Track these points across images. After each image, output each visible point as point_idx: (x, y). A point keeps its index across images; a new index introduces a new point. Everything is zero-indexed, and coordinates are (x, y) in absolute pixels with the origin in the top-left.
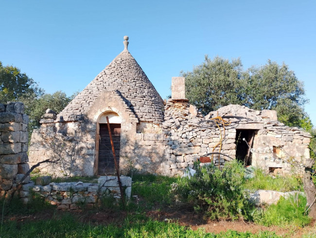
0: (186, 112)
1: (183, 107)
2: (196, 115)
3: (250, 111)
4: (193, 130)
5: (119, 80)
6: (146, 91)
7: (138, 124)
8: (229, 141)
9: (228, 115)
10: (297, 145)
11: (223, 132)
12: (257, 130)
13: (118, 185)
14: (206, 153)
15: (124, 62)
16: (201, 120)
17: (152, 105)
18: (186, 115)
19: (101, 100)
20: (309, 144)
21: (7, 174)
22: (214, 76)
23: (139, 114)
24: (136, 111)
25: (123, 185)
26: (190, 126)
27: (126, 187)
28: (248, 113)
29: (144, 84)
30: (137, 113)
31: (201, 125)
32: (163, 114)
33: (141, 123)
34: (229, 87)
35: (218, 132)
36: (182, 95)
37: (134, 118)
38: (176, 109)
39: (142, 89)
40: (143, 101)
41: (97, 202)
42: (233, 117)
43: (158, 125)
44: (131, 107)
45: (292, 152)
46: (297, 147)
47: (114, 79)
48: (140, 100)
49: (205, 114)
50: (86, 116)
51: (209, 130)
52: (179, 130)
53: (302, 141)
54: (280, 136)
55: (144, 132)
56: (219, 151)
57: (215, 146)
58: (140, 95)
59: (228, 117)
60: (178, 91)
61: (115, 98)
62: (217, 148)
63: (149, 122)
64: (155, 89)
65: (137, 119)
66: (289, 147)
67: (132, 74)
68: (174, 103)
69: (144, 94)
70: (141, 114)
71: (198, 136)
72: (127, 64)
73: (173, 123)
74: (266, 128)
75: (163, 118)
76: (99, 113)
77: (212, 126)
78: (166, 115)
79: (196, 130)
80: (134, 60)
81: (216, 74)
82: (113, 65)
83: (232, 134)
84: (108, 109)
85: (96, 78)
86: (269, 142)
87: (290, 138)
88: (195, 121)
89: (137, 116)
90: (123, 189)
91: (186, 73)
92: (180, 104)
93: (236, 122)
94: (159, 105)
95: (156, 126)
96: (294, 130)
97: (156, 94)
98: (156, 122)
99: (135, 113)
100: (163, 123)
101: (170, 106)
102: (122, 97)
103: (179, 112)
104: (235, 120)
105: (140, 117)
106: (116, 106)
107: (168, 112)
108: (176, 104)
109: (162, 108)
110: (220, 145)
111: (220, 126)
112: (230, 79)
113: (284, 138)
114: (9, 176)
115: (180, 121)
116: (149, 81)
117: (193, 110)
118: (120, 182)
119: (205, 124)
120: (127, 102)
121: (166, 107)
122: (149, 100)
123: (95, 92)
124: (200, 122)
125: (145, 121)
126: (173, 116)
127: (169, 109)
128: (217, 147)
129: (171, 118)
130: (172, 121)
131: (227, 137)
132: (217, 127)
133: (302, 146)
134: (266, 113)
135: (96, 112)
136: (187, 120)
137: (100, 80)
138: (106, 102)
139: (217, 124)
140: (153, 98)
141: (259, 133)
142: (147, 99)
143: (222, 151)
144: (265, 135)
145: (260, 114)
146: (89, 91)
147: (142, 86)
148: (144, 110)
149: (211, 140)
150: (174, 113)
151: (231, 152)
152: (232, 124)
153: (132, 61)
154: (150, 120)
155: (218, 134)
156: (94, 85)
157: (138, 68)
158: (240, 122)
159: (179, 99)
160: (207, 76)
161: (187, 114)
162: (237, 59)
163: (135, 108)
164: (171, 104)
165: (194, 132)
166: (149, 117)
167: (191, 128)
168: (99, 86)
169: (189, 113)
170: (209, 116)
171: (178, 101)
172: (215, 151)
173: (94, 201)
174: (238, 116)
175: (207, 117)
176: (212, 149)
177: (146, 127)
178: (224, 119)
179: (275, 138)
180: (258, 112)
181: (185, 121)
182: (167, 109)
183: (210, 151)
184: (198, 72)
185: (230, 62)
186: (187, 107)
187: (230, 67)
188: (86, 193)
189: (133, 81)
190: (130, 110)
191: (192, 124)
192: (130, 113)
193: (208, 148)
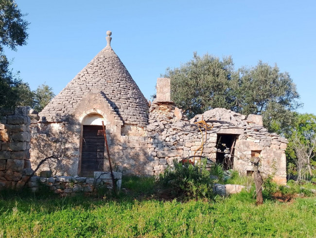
0: (171, 115)
1: (168, 109)
2: (181, 118)
3: (235, 116)
4: (176, 133)
5: (103, 81)
6: (130, 92)
7: (122, 126)
8: (210, 145)
9: (213, 119)
10: (274, 150)
11: (205, 137)
12: (238, 135)
13: (111, 178)
14: (188, 156)
15: (107, 60)
16: (186, 123)
17: (136, 107)
18: (170, 118)
19: (86, 102)
20: (285, 149)
21: (18, 168)
22: (202, 75)
23: (124, 117)
24: (121, 113)
25: (115, 178)
26: (174, 129)
27: (117, 180)
28: (233, 117)
29: (128, 84)
30: (122, 116)
31: (184, 129)
32: (148, 117)
33: (126, 126)
34: (218, 88)
35: (200, 136)
36: (167, 98)
37: (119, 121)
38: (161, 111)
39: (126, 90)
40: (128, 103)
41: (94, 191)
42: (216, 122)
43: (143, 128)
44: (116, 109)
45: (269, 157)
46: (274, 152)
47: (98, 79)
48: (124, 102)
49: (190, 117)
50: (73, 116)
51: (192, 134)
52: (163, 133)
53: (279, 147)
54: (258, 141)
55: (128, 135)
56: (200, 155)
57: (197, 149)
58: (124, 97)
59: (212, 122)
60: (164, 93)
61: (100, 100)
62: (199, 152)
63: (133, 125)
64: (139, 89)
65: (122, 121)
66: (267, 152)
67: (116, 74)
68: (159, 105)
69: (128, 96)
70: (126, 116)
71: (181, 140)
72: (111, 62)
73: (157, 126)
74: (246, 133)
75: (148, 121)
76: (84, 115)
77: (194, 130)
78: (150, 118)
79: (179, 134)
80: (118, 57)
81: (204, 74)
82: (95, 64)
83: (213, 138)
84: (92, 111)
85: (77, 76)
86: (248, 147)
87: (268, 144)
88: (179, 124)
89: (121, 119)
90: (115, 181)
91: (173, 70)
92: (165, 107)
93: (218, 127)
94: (144, 106)
95: (140, 129)
96: (272, 136)
97: (140, 96)
98: (141, 125)
99: (119, 115)
100: (147, 126)
101: (154, 108)
102: (107, 99)
103: (164, 115)
104: (218, 124)
105: (124, 119)
106: (100, 109)
107: (153, 114)
108: (161, 106)
109: (147, 110)
110: (202, 148)
111: (202, 131)
112: (218, 80)
113: (262, 143)
114: (19, 169)
115: (164, 125)
116: (133, 81)
117: (178, 113)
118: (112, 175)
119: (188, 128)
120: (112, 104)
121: (151, 109)
123: (78, 92)
124: (184, 126)
125: (130, 124)
126: (158, 119)
127: (154, 111)
128: (198, 150)
129: (156, 121)
130: (156, 124)
131: (208, 141)
132: (199, 131)
133: (279, 151)
134: (252, 117)
135: (81, 114)
136: (171, 123)
137: (82, 79)
138: (91, 104)
139: (201, 128)
140: (138, 100)
141: (240, 137)
142: (132, 101)
143: (203, 154)
144: (245, 140)
145: (246, 119)
146: (72, 91)
147: (126, 86)
148: (129, 112)
149: (193, 144)
150: (158, 115)
151: (212, 156)
152: (214, 129)
153: (115, 59)
154: (134, 123)
155: (200, 138)
156: (76, 85)
157: (122, 67)
158: (221, 127)
159: (164, 101)
160: (195, 76)
161: (172, 117)
162: (228, 57)
163: (120, 110)
164: (156, 106)
165: (177, 135)
166: (133, 120)
167: (175, 131)
168: (82, 86)
169: (174, 116)
170: (193, 119)
171: (163, 103)
172: (196, 154)
173: (91, 190)
174: (222, 120)
175: (192, 121)
176: (194, 152)
177: (131, 130)
178: (208, 123)
179: (254, 143)
180: (243, 117)
181: (170, 125)
182: (151, 112)
183: (192, 154)
184: (185, 71)
185: (221, 60)
186: (172, 109)
187: (220, 66)
188: (85, 183)
189: (117, 81)
190: (115, 113)
191: (176, 127)
192: (115, 115)
193: (190, 152)
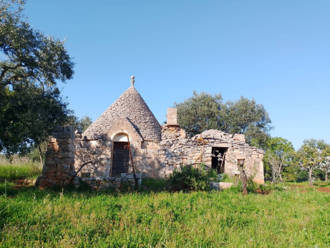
0: (178, 134)
1: (176, 130)
2: (185, 136)
3: (225, 135)
4: (182, 147)
5: (128, 110)
6: (148, 118)
7: (142, 142)
8: (207, 155)
9: (208, 137)
10: (254, 158)
11: (203, 149)
12: (227, 148)
13: (134, 177)
14: (191, 163)
15: (131, 96)
16: (188, 140)
17: (152, 129)
18: (177, 137)
19: (116, 125)
20: (263, 158)
21: (65, 170)
22: (200, 107)
23: (143, 135)
24: (141, 133)
26: (180, 144)
27: (138, 179)
28: (223, 136)
29: (147, 113)
31: (187, 144)
32: (161, 136)
33: (144, 142)
34: (211, 115)
36: (175, 122)
37: (140, 138)
38: (170, 132)
39: (145, 116)
40: (146, 126)
42: (211, 139)
43: (157, 143)
44: (137, 130)
45: (250, 164)
46: (254, 160)
47: (124, 109)
48: (143, 125)
49: (192, 136)
50: (106, 135)
51: (193, 147)
52: (172, 147)
53: (258, 156)
54: (242, 152)
55: (146, 148)
56: (199, 162)
57: (197, 158)
58: (144, 121)
59: (208, 139)
60: (172, 119)
61: (126, 123)
62: (199, 160)
63: (150, 141)
64: (154, 116)
66: (249, 160)
67: (138, 105)
68: (168, 127)
69: (147, 121)
70: (145, 135)
71: (185, 152)
72: (134, 97)
73: (168, 142)
74: (233, 146)
76: (114, 134)
77: (195, 145)
78: (162, 137)
79: (184, 147)
80: (139, 94)
81: (201, 106)
82: (123, 99)
83: (209, 150)
84: (120, 131)
85: (109, 108)
86: (235, 156)
87: (249, 154)
88: (184, 141)
89: (142, 137)
91: (179, 104)
92: (173, 128)
93: (212, 142)
94: (158, 129)
95: (155, 144)
96: (252, 149)
97: (155, 121)
98: (156, 141)
99: (140, 134)
100: (160, 142)
101: (165, 130)
102: (131, 123)
103: (173, 134)
104: (213, 140)
105: (144, 137)
106: (126, 129)
107: (164, 134)
108: (170, 128)
109: (160, 131)
110: (201, 157)
111: (201, 145)
112: (211, 110)
113: (245, 154)
115: (173, 141)
116: (150, 110)
117: (183, 133)
118: (135, 175)
119: (190, 143)
120: (135, 126)
121: (163, 130)
122: (150, 125)
123: (110, 118)
124: (187, 142)
125: (148, 140)
126: (168, 137)
127: (165, 132)
128: (198, 159)
129: (167, 139)
130: (167, 140)
131: (205, 152)
132: (199, 145)
133: (258, 160)
134: (237, 136)
135: (112, 133)
136: (178, 140)
137: (113, 109)
138: (120, 126)
139: (199, 143)
140: (153, 124)
141: (229, 150)
143: (202, 162)
144: (232, 152)
145: (232, 137)
146: (106, 117)
147: (145, 114)
148: (147, 132)
149: (194, 155)
150: (168, 135)
151: (208, 163)
152: (209, 143)
153: (137, 95)
154: (151, 140)
155: (199, 150)
156: (109, 113)
157: (142, 101)
158: (215, 142)
159: (173, 124)
160: (195, 107)
162: (219, 94)
163: (140, 130)
164: (166, 128)
166: (150, 137)
167: (181, 146)
168: (113, 114)
169: (180, 135)
170: (194, 137)
171: (172, 126)
172: (197, 162)
173: (119, 187)
174: (215, 137)
175: (193, 139)
176: (195, 161)
177: (148, 145)
178: (205, 140)
179: (239, 154)
180: (231, 136)
182: (163, 132)
183: (193, 162)
184: (187, 104)
185: (213, 96)
186: (178, 130)
187: (213, 100)
188: (114, 182)
189: (138, 110)
190: (137, 132)
191: (182, 143)
192: (137, 134)
193: (192, 160)
